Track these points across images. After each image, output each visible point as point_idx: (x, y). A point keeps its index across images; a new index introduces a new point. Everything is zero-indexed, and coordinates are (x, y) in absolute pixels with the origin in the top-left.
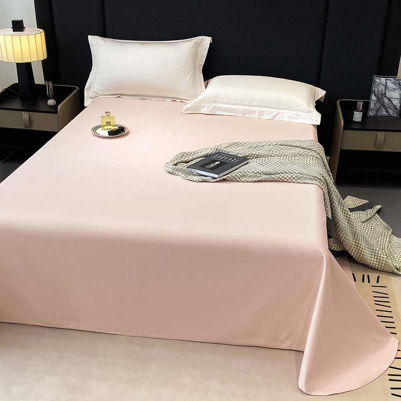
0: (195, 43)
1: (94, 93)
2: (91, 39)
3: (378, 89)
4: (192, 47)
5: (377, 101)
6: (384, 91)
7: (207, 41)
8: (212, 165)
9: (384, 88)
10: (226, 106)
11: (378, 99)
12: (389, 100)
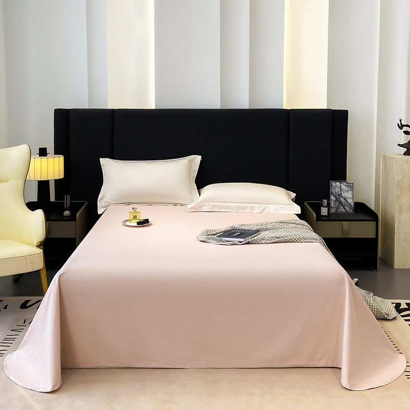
0: (189, 160)
1: (106, 203)
2: (102, 160)
3: (335, 191)
4: (188, 163)
6: (340, 193)
7: (198, 158)
8: (235, 235)
9: (339, 190)
10: (222, 204)
11: (336, 199)
12: (344, 199)
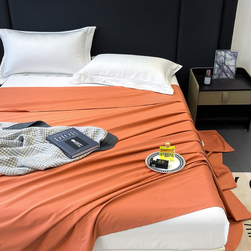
0: (84, 32)
3: (220, 60)
5: (219, 68)
6: (224, 61)
9: (223, 59)
11: (220, 67)
12: (227, 67)
